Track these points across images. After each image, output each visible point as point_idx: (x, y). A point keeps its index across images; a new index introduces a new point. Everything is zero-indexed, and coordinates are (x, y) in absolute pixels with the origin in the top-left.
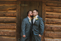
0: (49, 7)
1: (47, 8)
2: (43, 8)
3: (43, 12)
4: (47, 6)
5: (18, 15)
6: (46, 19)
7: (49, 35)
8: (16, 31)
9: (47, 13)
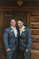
0: (34, 17)
1: (32, 18)
2: (28, 18)
3: (28, 22)
4: (32, 15)
7: (35, 46)
9: (32, 23)
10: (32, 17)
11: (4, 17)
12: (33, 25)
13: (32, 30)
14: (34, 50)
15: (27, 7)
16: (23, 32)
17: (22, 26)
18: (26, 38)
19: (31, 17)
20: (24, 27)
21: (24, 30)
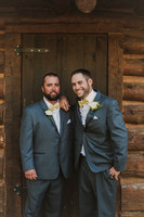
0: (134, 57)
1: (127, 60)
2: (111, 60)
3: (111, 76)
4: (127, 51)
5: (12, 93)
6: (125, 103)
7: (136, 166)
8: (6, 153)
9: (128, 80)
10: (128, 57)
11: (21, 54)
12: (130, 86)
13: (126, 107)
14: (132, 180)
15: (108, 20)
19: (125, 56)
20: (93, 94)
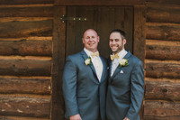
0: (155, 25)
1: (149, 27)
2: (136, 27)
3: (136, 39)
4: (149, 20)
5: (58, 52)
6: (147, 61)
7: (155, 112)
9: (149, 43)
10: (150, 24)
11: (66, 22)
12: (151, 48)
13: (147, 64)
16: (120, 67)
17: (120, 49)
18: (127, 84)
19: (147, 24)
20: (123, 53)
21: (125, 61)
